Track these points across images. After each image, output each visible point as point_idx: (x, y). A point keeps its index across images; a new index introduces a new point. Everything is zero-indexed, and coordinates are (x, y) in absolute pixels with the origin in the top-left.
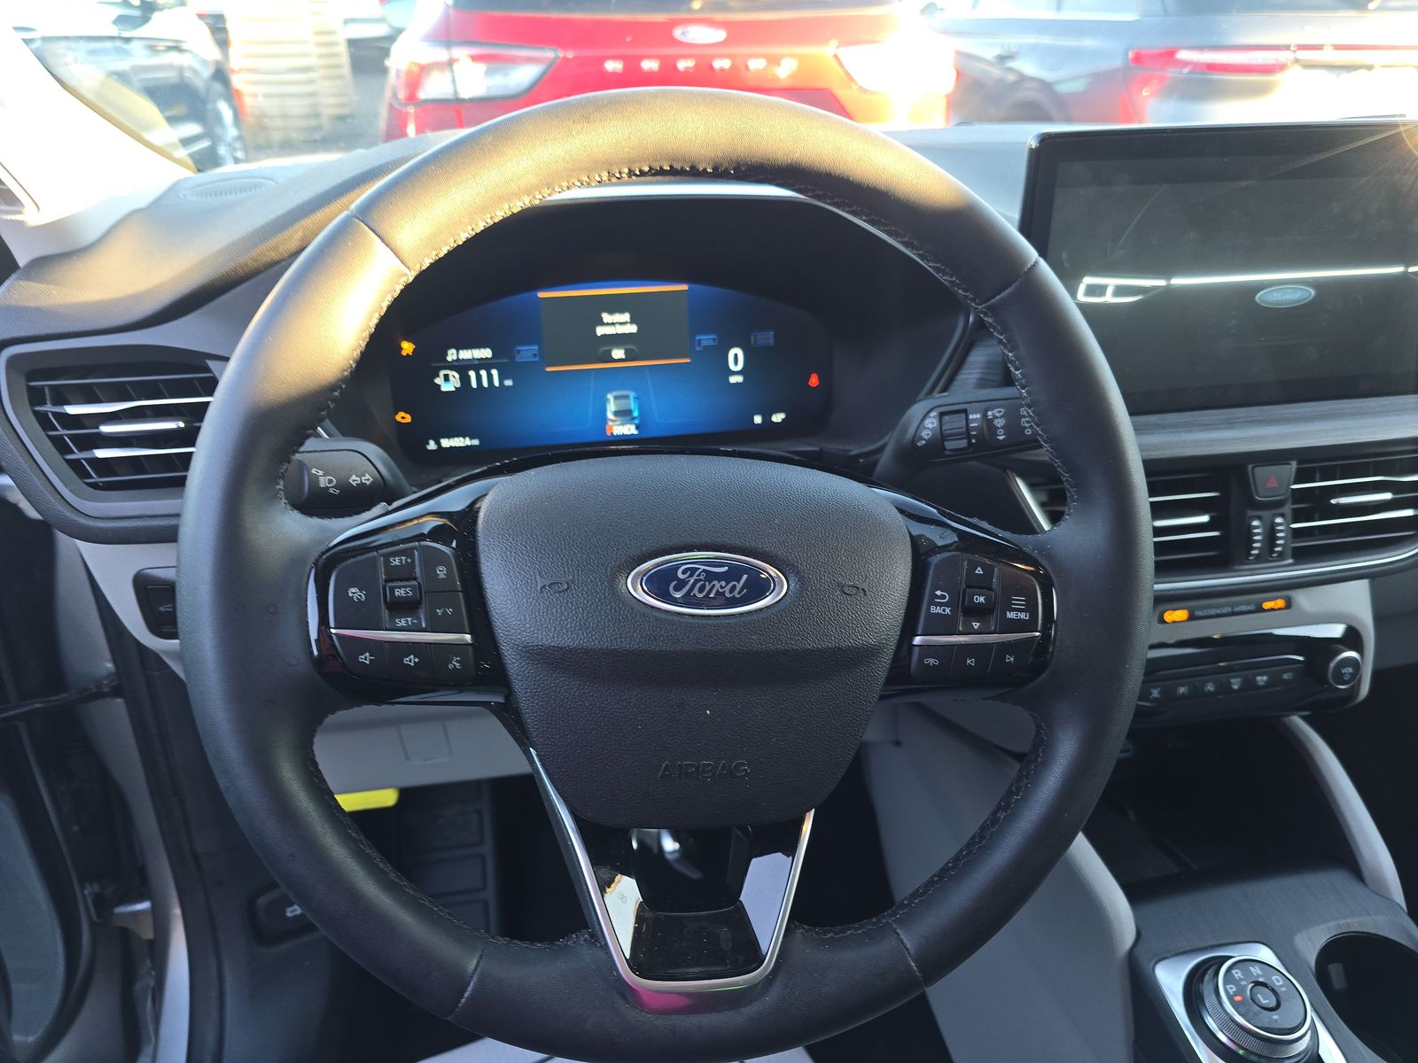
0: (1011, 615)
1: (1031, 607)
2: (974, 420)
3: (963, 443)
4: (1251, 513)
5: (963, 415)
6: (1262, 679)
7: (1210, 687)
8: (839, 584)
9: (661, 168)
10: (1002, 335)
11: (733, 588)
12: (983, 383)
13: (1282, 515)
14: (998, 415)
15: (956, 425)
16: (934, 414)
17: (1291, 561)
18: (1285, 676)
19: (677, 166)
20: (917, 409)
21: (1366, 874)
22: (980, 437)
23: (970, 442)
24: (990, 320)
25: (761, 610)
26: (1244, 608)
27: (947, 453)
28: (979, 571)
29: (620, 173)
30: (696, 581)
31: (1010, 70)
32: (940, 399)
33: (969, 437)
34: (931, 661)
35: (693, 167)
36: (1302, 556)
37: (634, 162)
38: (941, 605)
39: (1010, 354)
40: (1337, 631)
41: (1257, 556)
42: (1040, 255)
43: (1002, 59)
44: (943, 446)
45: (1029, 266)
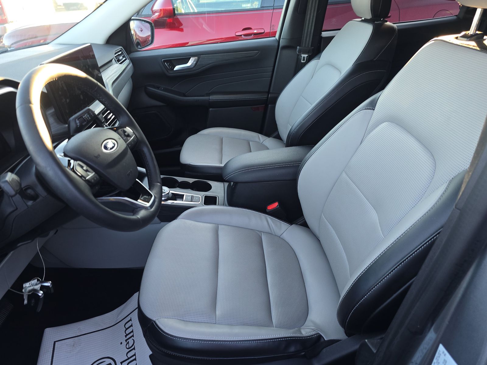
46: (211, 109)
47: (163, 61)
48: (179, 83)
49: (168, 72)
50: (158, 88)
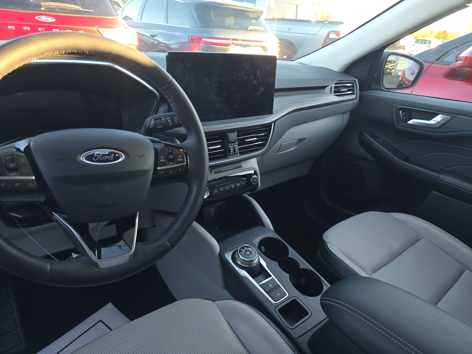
0: (179, 160)
1: (183, 158)
2: (163, 121)
3: (161, 127)
4: (229, 144)
5: (160, 120)
6: (238, 185)
7: (228, 188)
8: (137, 155)
9: (74, 52)
10: (167, 96)
11: (110, 158)
12: (165, 112)
13: (236, 144)
14: (169, 119)
15: (159, 122)
16: (153, 120)
17: (239, 155)
18: (243, 183)
19: (79, 51)
20: (148, 119)
21: (265, 225)
22: (165, 124)
23: (163, 126)
24: (164, 93)
25: (119, 162)
26: (232, 168)
27: (158, 129)
28: (170, 151)
29: (63, 52)
30: (100, 157)
31: (156, 40)
32: (154, 116)
33: (163, 125)
34: (162, 173)
35: (83, 52)
36: (241, 154)
37: (67, 49)
38: (162, 159)
39: (169, 101)
40: (253, 172)
41: (232, 154)
42: (173, 77)
43: (153, 36)
44: (157, 128)
45: (171, 79)
46: (434, 192)
47: (400, 108)
48: (406, 142)
49: (398, 122)
50: (376, 137)
